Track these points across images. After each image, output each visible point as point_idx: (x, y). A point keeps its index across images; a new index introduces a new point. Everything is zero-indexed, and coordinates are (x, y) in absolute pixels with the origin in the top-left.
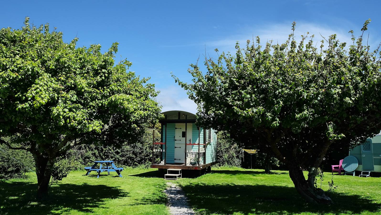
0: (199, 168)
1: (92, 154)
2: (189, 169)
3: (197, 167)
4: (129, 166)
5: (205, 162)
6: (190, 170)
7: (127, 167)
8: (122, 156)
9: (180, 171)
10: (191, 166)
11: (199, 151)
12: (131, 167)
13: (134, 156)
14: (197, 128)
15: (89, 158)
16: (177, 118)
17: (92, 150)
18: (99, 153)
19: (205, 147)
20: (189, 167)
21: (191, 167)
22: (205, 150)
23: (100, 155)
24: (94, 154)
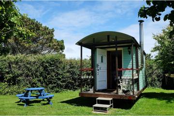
0: (134, 97)
1: (38, 80)
2: (122, 98)
3: (131, 96)
4: (70, 89)
5: (138, 89)
6: (123, 100)
7: (68, 90)
8: (63, 81)
9: (111, 101)
10: (124, 94)
11: (133, 77)
12: (72, 91)
13: (73, 81)
14: (128, 52)
15: (35, 84)
16: (106, 41)
17: (38, 77)
18: (44, 79)
19: (138, 72)
20: (121, 96)
21: (124, 96)
22: (138, 75)
23: (45, 81)
24: (39, 81)
